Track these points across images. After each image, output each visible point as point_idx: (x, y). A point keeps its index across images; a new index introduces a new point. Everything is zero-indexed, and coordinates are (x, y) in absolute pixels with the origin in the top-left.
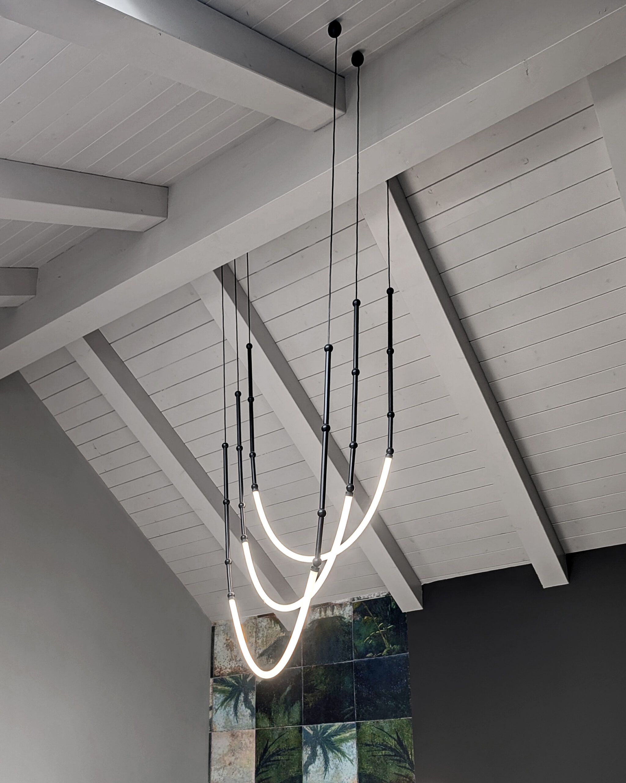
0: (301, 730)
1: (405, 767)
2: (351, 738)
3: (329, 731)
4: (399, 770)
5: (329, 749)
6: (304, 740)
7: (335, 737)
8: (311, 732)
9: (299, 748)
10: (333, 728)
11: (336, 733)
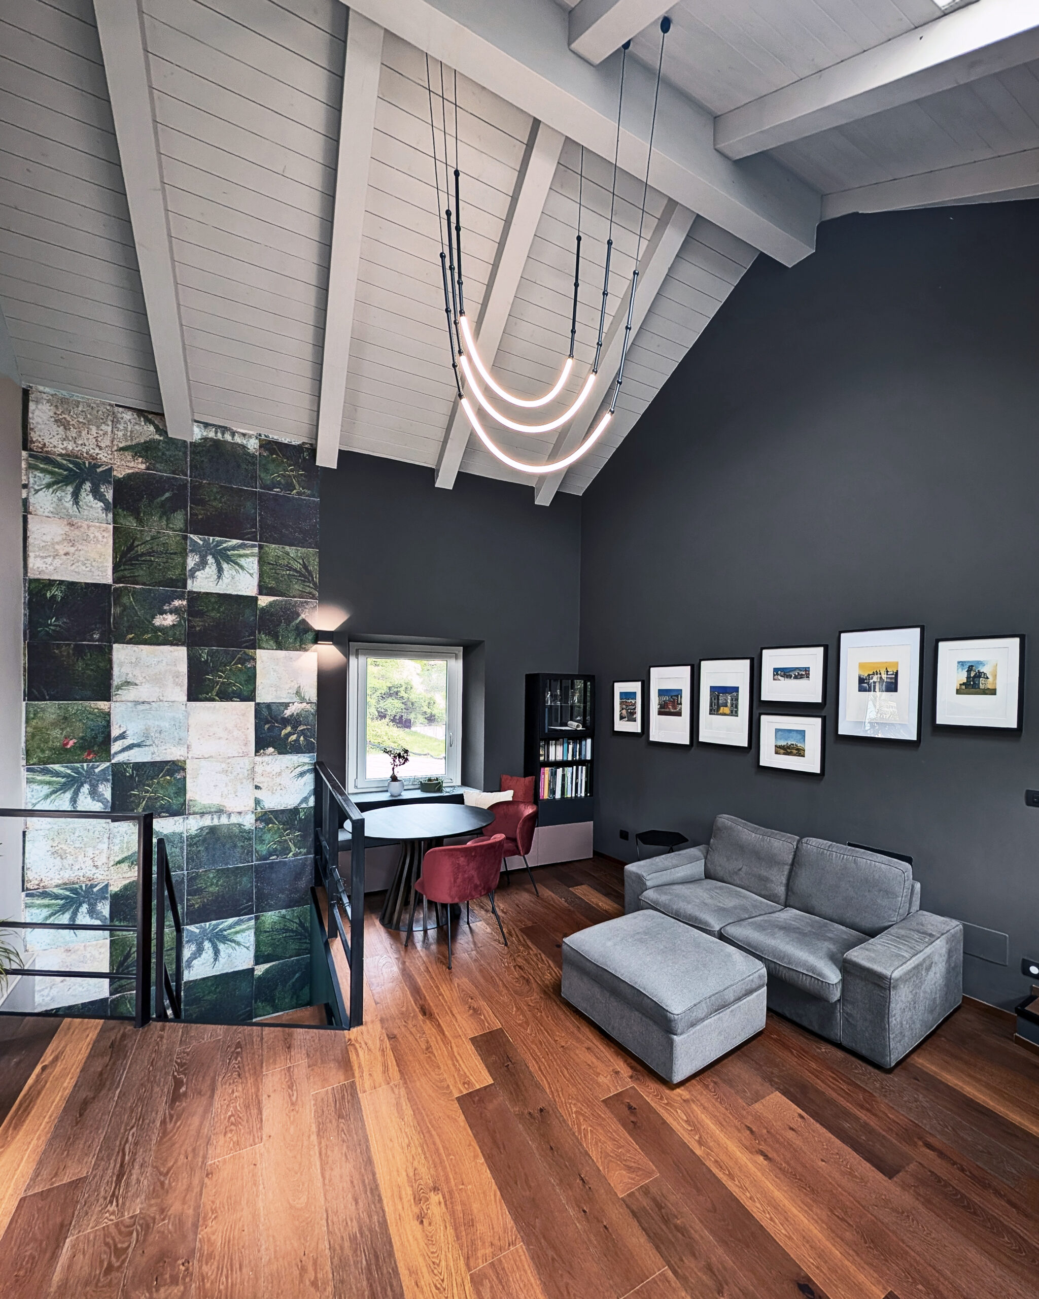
0: (185, 538)
1: (309, 587)
2: (252, 555)
3: (225, 545)
4: (303, 588)
5: (224, 560)
6: (189, 548)
7: (232, 552)
8: (201, 543)
9: (184, 554)
10: (230, 544)
11: (234, 548)
